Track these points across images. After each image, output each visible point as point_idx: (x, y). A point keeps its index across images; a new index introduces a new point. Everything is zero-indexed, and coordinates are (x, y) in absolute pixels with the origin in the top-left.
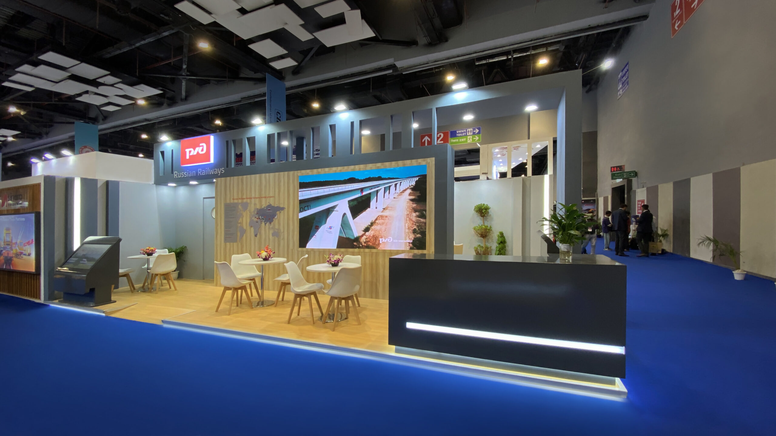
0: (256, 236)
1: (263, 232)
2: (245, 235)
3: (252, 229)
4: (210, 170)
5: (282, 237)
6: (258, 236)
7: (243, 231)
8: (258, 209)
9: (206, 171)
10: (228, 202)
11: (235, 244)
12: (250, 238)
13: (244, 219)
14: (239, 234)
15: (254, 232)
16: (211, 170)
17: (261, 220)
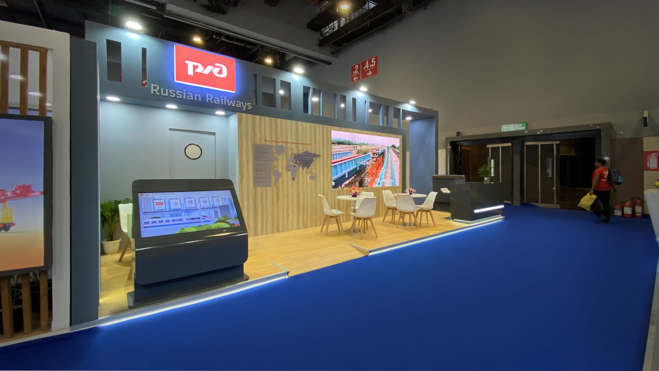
0: (293, 179)
1: (301, 176)
2: (280, 179)
3: (289, 173)
4: (228, 100)
5: (318, 181)
6: (296, 179)
7: (278, 175)
8: (295, 154)
9: (222, 99)
10: (258, 142)
11: (268, 188)
12: (288, 182)
13: (280, 163)
14: (273, 178)
15: (292, 176)
16: (231, 101)
17: (299, 164)
